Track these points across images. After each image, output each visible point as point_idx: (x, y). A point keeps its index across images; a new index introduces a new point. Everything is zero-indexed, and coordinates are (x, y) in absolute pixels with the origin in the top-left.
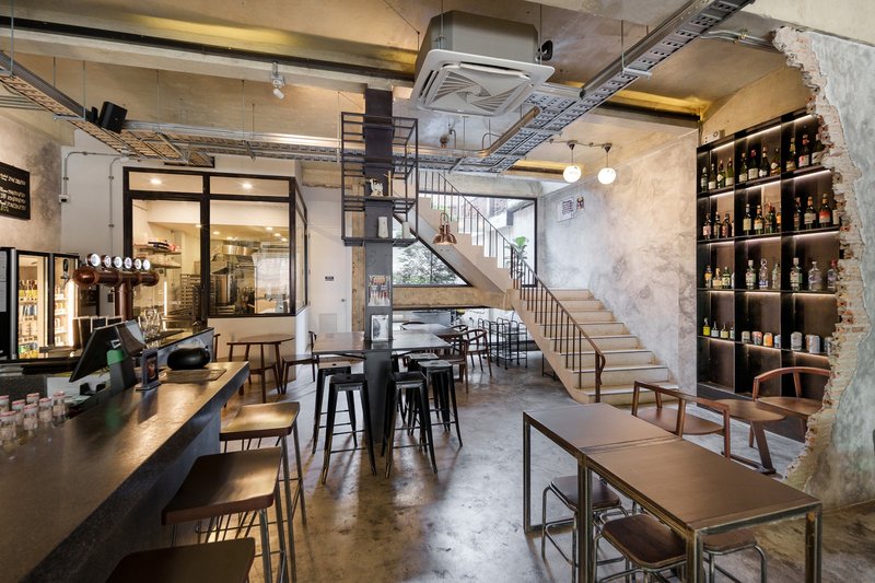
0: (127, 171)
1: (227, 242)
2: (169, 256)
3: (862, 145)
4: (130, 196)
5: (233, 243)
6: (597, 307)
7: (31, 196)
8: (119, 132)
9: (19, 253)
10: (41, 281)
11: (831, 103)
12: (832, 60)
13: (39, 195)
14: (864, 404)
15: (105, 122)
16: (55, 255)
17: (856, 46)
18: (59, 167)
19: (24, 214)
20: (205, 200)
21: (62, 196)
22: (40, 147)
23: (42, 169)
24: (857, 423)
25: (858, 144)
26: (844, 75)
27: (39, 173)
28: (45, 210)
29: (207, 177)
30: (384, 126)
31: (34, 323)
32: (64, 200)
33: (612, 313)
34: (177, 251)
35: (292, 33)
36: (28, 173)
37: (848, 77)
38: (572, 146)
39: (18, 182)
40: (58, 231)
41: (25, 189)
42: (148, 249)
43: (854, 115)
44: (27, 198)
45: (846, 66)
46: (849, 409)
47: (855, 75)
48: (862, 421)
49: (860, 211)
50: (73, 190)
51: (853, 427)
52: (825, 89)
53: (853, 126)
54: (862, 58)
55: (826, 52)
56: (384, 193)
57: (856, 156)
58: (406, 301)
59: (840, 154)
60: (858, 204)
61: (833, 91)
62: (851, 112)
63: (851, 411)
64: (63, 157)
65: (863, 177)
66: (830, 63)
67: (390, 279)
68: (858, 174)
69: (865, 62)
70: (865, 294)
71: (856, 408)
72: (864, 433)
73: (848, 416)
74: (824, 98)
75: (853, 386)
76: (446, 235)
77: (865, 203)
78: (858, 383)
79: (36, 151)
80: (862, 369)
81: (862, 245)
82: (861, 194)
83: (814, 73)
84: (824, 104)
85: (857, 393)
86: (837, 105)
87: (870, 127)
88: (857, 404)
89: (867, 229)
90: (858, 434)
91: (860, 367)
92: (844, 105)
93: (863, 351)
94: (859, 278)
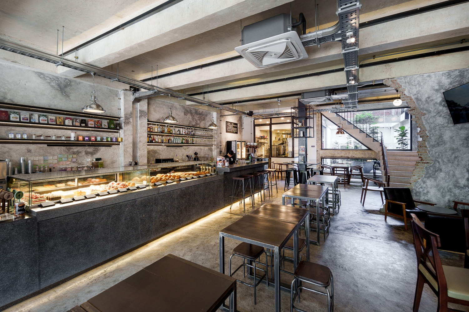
0: (254, 120)
1: (283, 134)
2: (265, 140)
4: (255, 126)
5: (284, 134)
8: (252, 116)
9: (237, 141)
10: (240, 147)
12: (408, 83)
13: (239, 128)
14: (428, 186)
15: (250, 114)
16: (242, 142)
17: (422, 75)
18: (242, 121)
19: (237, 133)
20: (270, 125)
22: (239, 117)
23: (240, 122)
26: (416, 86)
28: (240, 131)
29: (271, 119)
31: (239, 156)
32: (243, 128)
34: (267, 138)
36: (237, 124)
40: (242, 136)
41: (237, 127)
42: (260, 138)
43: (421, 97)
44: (237, 129)
45: (416, 82)
46: (420, 187)
47: (422, 84)
48: (428, 192)
49: (425, 126)
50: (244, 126)
51: (422, 193)
52: (405, 92)
53: (420, 100)
54: (426, 78)
55: (405, 81)
56: (302, 125)
57: (423, 109)
58: (339, 155)
59: (414, 110)
60: (424, 124)
61: (409, 92)
62: (419, 96)
63: (421, 188)
64: (243, 118)
65: (427, 115)
66: (407, 84)
67: (305, 146)
68: (424, 114)
69: (428, 79)
70: (429, 152)
71: (424, 187)
72: (429, 196)
73: (419, 189)
74: (405, 95)
75: (422, 180)
76: (340, 131)
77: (428, 123)
78: (425, 179)
79: (238, 119)
80: (428, 175)
81: (428, 136)
82: (426, 120)
83: (400, 89)
84: (405, 96)
85: (424, 182)
86: (412, 95)
87: (431, 98)
88: (425, 186)
89: (430, 131)
90: (425, 195)
91: (426, 174)
92: (415, 95)
93: (428, 170)
94: (426, 147)
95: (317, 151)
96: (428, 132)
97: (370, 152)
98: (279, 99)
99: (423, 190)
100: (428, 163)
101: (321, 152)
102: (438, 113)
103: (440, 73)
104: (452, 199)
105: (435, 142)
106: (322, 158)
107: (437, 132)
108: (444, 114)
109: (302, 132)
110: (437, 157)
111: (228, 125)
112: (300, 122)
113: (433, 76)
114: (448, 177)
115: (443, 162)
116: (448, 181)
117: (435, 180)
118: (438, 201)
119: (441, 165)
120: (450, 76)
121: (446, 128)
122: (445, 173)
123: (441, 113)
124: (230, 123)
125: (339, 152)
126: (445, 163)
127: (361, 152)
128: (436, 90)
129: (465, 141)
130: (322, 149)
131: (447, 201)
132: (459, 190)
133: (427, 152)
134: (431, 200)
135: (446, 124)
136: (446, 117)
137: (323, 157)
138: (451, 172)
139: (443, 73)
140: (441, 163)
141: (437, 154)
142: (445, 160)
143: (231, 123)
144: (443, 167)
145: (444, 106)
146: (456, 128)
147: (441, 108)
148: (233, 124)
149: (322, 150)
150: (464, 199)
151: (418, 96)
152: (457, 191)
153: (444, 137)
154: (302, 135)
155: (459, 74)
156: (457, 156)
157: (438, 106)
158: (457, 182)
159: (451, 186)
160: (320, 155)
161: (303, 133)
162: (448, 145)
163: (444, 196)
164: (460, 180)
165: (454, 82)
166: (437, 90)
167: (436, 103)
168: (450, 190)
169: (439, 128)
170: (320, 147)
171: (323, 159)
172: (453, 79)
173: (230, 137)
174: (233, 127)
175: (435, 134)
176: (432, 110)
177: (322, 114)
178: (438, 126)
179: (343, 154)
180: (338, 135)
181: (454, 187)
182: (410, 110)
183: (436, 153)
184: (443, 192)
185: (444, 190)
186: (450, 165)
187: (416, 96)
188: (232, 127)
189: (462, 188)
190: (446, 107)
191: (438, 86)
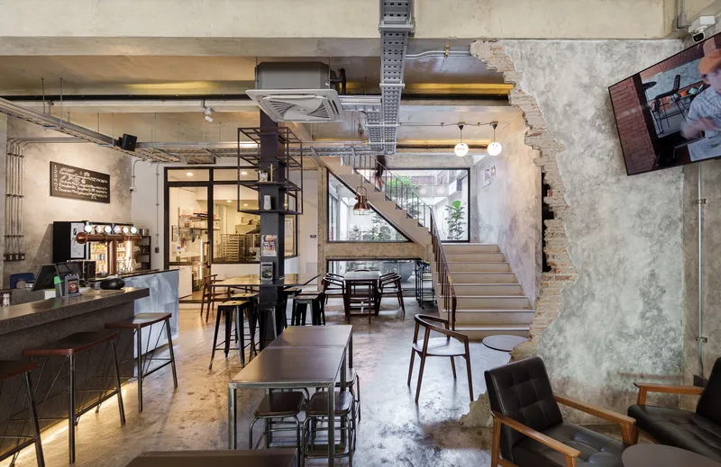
0: (166, 169)
3: (566, 124)
4: (168, 185)
6: (501, 259)
7: (111, 189)
8: (133, 151)
11: (527, 93)
12: (528, 59)
13: (116, 188)
14: (569, 339)
15: (124, 145)
17: (557, 43)
18: (130, 170)
19: (106, 200)
20: (210, 185)
21: (131, 188)
22: (118, 159)
23: (119, 172)
24: (562, 356)
25: (561, 123)
26: (544, 69)
27: (117, 175)
28: (120, 196)
29: (211, 170)
30: (271, 133)
32: (131, 190)
33: (509, 264)
34: (216, 218)
35: (208, 81)
36: (109, 176)
37: (547, 71)
38: (461, 127)
39: (103, 181)
40: (129, 208)
41: (107, 185)
43: (554, 100)
44: (108, 191)
45: (545, 60)
46: (551, 344)
47: (556, 67)
48: (568, 356)
49: (563, 179)
50: (137, 184)
51: (556, 359)
52: (521, 83)
53: (553, 110)
54: (565, 51)
55: (521, 53)
56: (269, 179)
57: (557, 134)
58: (359, 254)
59: (539, 134)
60: (561, 174)
61: (530, 85)
62: (551, 98)
63: (554, 346)
64: (133, 163)
65: (567, 151)
66: (526, 61)
67: (276, 237)
68: (561, 148)
69: (569, 54)
70: (571, 248)
71: (561, 344)
72: (570, 365)
73: (550, 349)
74: (520, 91)
75: (556, 325)
76: (362, 204)
77: (568, 171)
78: (562, 322)
79: (115, 162)
80: (566, 313)
81: (567, 207)
82: (565, 165)
83: (509, 72)
84: (521, 95)
85: (561, 331)
86: (535, 94)
87: (575, 108)
88: (561, 340)
89: (572, 194)
90: (563, 365)
91: (564, 309)
92: (543, 93)
93: (568, 296)
94: (563, 235)
95: (319, 245)
96: (569, 197)
97: (410, 245)
98: (208, 103)
99: (559, 353)
100: (567, 278)
101: (327, 247)
102: (589, 146)
103: (591, 44)
104: (614, 367)
105: (582, 221)
106: (328, 261)
107: (585, 197)
108: (600, 150)
109: (267, 199)
110: (585, 262)
111: (60, 176)
112: (265, 172)
113: (579, 49)
114: (605, 311)
115: (598, 273)
116: (606, 322)
117: (583, 323)
118: (587, 378)
119: (593, 281)
120: (612, 55)
121: (602, 187)
122: (602, 302)
123: (594, 148)
124: (72, 171)
125: (360, 246)
126: (601, 277)
127: (397, 246)
128: (585, 86)
129: (637, 219)
130: (328, 242)
131: (605, 375)
132: (627, 344)
133: (567, 248)
134: (574, 376)
135: (603, 178)
136: (602, 160)
137: (331, 258)
138: (613, 300)
139: (598, 45)
140: (593, 275)
141: (586, 254)
142: (601, 269)
143: (78, 171)
144: (597, 287)
145: (599, 130)
146: (622, 188)
147: (593, 134)
148: (87, 174)
149: (328, 245)
150: (635, 365)
151: (548, 98)
152: (622, 347)
153: (600, 211)
154: (267, 206)
155: (627, 51)
156: (623, 259)
157: (588, 128)
158: (623, 323)
159: (611, 336)
160: (325, 255)
161: (273, 201)
162: (606, 232)
163: (598, 363)
164: (628, 318)
165: (618, 72)
166: (586, 88)
167: (584, 120)
168: (610, 347)
169: (590, 185)
170: (325, 238)
171: (330, 262)
172: (616, 62)
173: (73, 210)
174: (88, 182)
175: (581, 203)
176: (576, 137)
177: (328, 171)
178: (588, 180)
179: (366, 251)
180: (357, 212)
181: (617, 337)
182: (531, 136)
183: (584, 250)
184: (596, 353)
185: (598, 346)
186: (610, 281)
187: (543, 98)
188: (83, 182)
189: (632, 337)
190: (603, 132)
191: (588, 77)
